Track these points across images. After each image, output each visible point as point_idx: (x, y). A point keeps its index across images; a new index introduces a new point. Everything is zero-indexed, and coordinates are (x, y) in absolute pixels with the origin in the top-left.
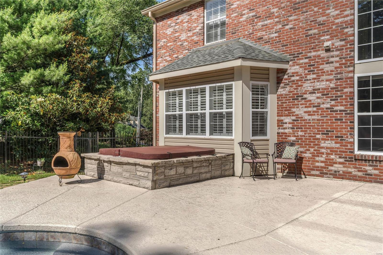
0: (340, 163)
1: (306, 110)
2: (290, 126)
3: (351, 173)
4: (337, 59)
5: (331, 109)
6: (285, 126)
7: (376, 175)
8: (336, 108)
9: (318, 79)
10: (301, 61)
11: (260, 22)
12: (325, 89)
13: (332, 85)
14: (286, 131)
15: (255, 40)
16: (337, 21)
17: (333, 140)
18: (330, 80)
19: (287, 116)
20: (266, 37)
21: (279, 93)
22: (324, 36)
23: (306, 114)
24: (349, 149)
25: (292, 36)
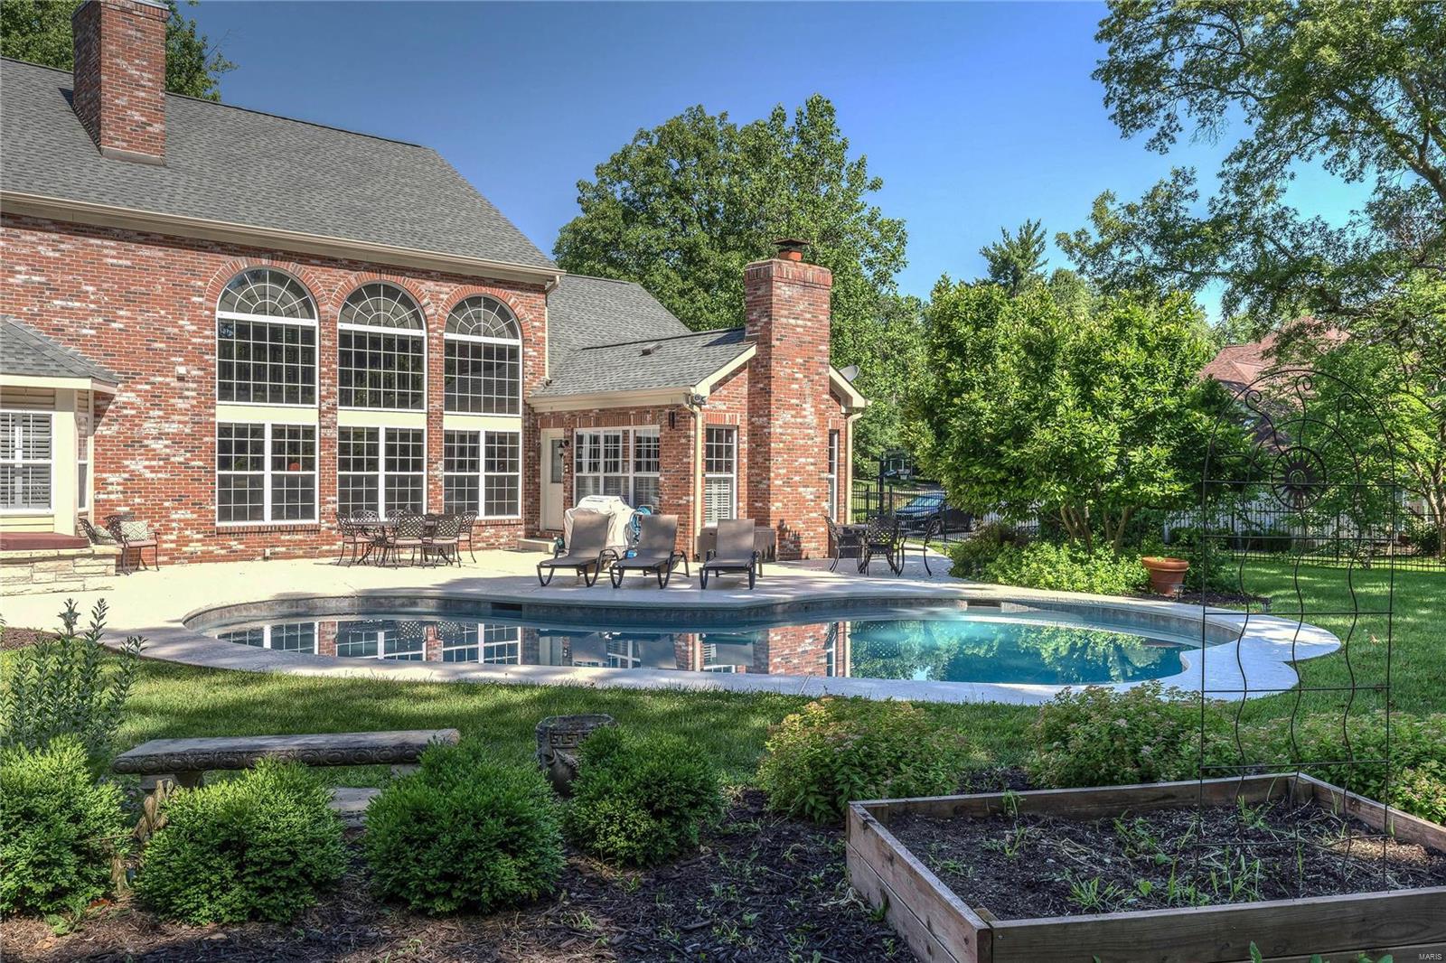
0: (198, 541)
1: (147, 463)
2: (120, 488)
3: (212, 552)
4: (194, 394)
5: (186, 464)
6: (110, 488)
7: (241, 551)
8: (193, 463)
9: (166, 418)
10: (139, 387)
11: (57, 299)
12: (177, 435)
13: (188, 430)
14: (112, 497)
15: (46, 329)
16: (194, 340)
17: (189, 508)
18: (185, 423)
19: (114, 472)
20: (72, 330)
21: (98, 433)
22: (175, 356)
23: (147, 471)
24: (210, 520)
25: (124, 342)
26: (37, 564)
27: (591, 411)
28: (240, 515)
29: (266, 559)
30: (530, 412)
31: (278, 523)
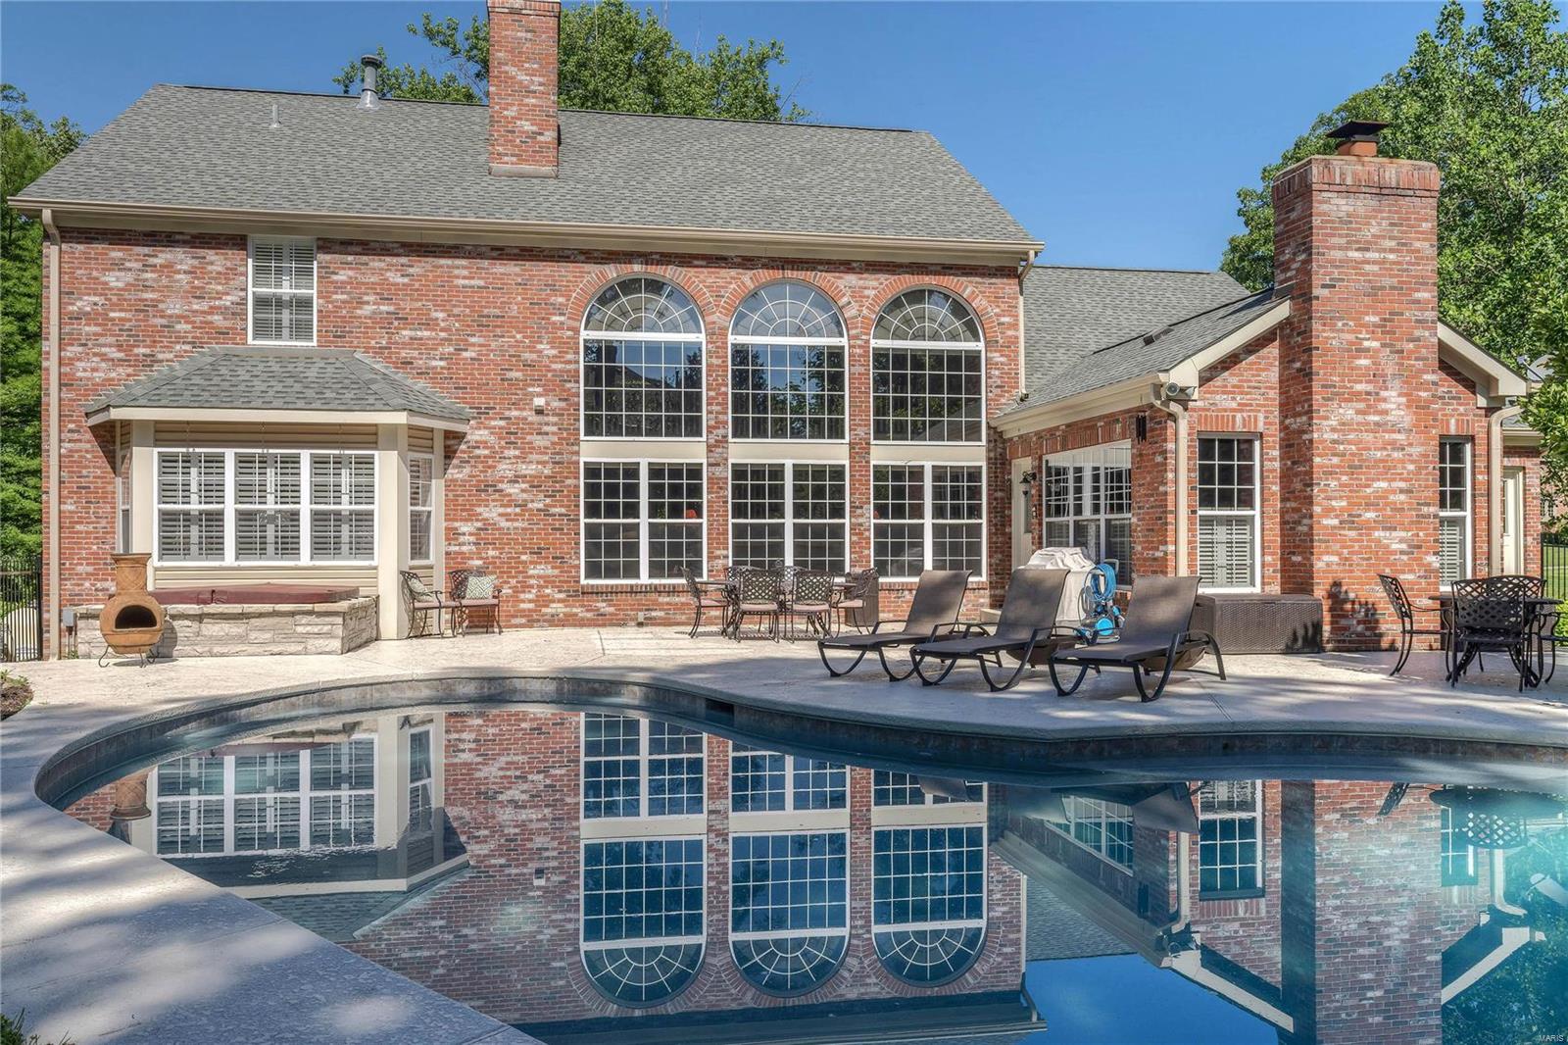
0: (560, 601)
1: (501, 510)
2: (472, 539)
3: (576, 615)
4: (555, 429)
5: (545, 511)
6: (462, 539)
7: (611, 614)
8: (554, 510)
9: (522, 458)
10: (493, 423)
11: (405, 329)
12: (536, 477)
13: (547, 472)
14: (465, 549)
15: (394, 363)
16: (554, 366)
17: (550, 563)
18: (544, 463)
19: (466, 520)
20: (421, 362)
21: (448, 476)
22: (533, 386)
23: (503, 519)
24: (574, 577)
25: (476, 372)
26: (253, 620)
28: (612, 571)
29: (640, 624)
31: (656, 581)
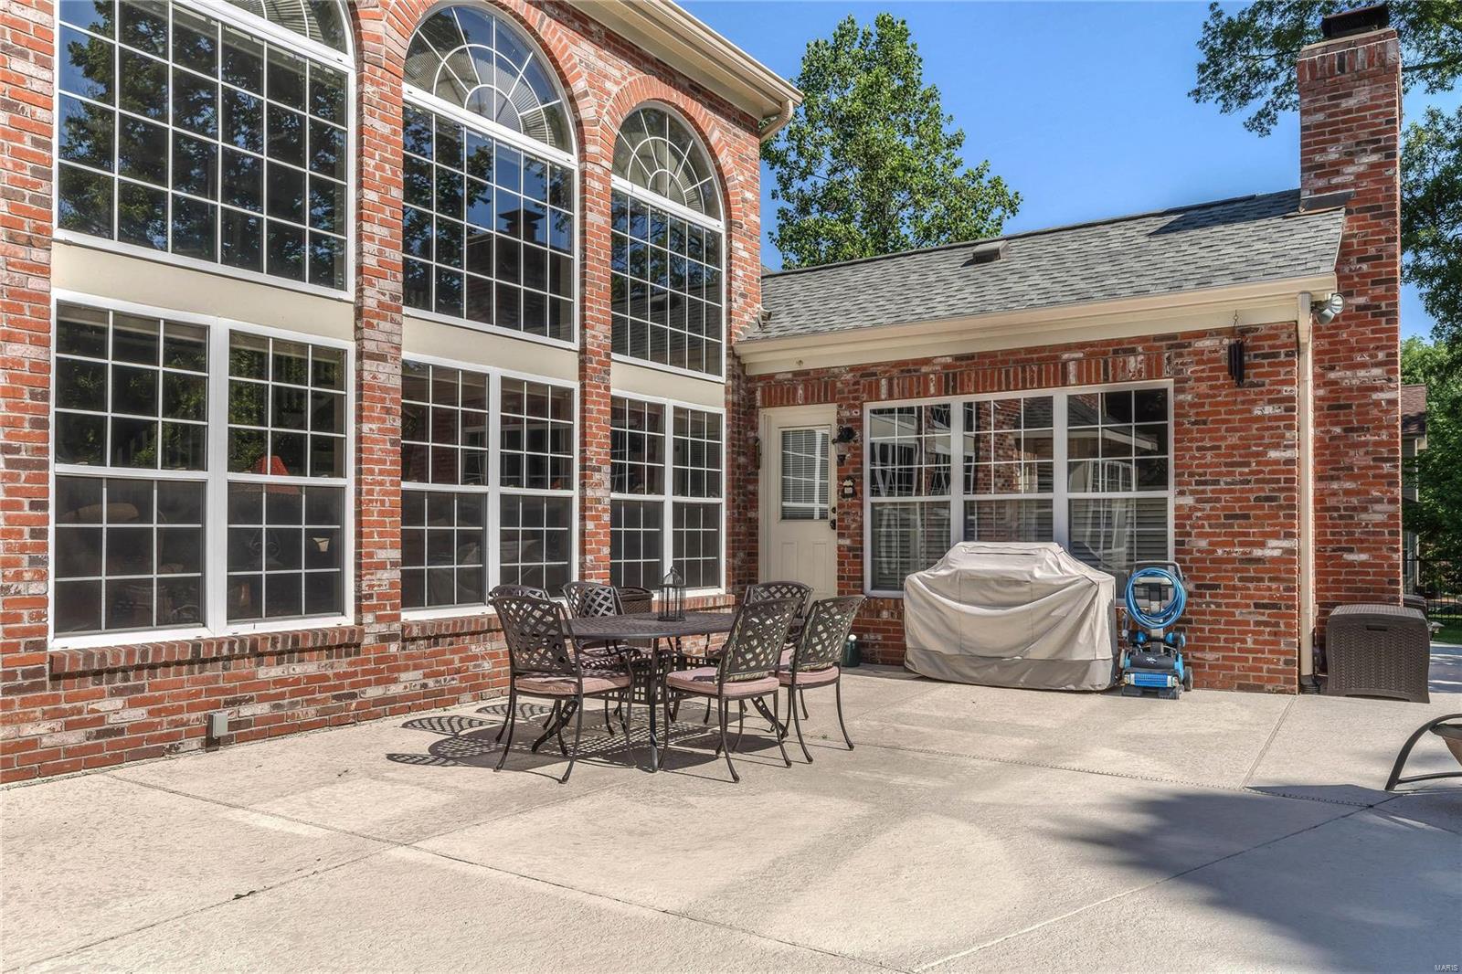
3: (32, 743)
7: (137, 727)
24: (27, 632)
27: (927, 361)
28: (127, 612)
29: (212, 743)
30: (740, 371)
31: (246, 629)
